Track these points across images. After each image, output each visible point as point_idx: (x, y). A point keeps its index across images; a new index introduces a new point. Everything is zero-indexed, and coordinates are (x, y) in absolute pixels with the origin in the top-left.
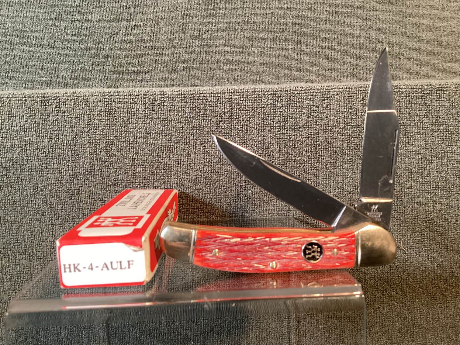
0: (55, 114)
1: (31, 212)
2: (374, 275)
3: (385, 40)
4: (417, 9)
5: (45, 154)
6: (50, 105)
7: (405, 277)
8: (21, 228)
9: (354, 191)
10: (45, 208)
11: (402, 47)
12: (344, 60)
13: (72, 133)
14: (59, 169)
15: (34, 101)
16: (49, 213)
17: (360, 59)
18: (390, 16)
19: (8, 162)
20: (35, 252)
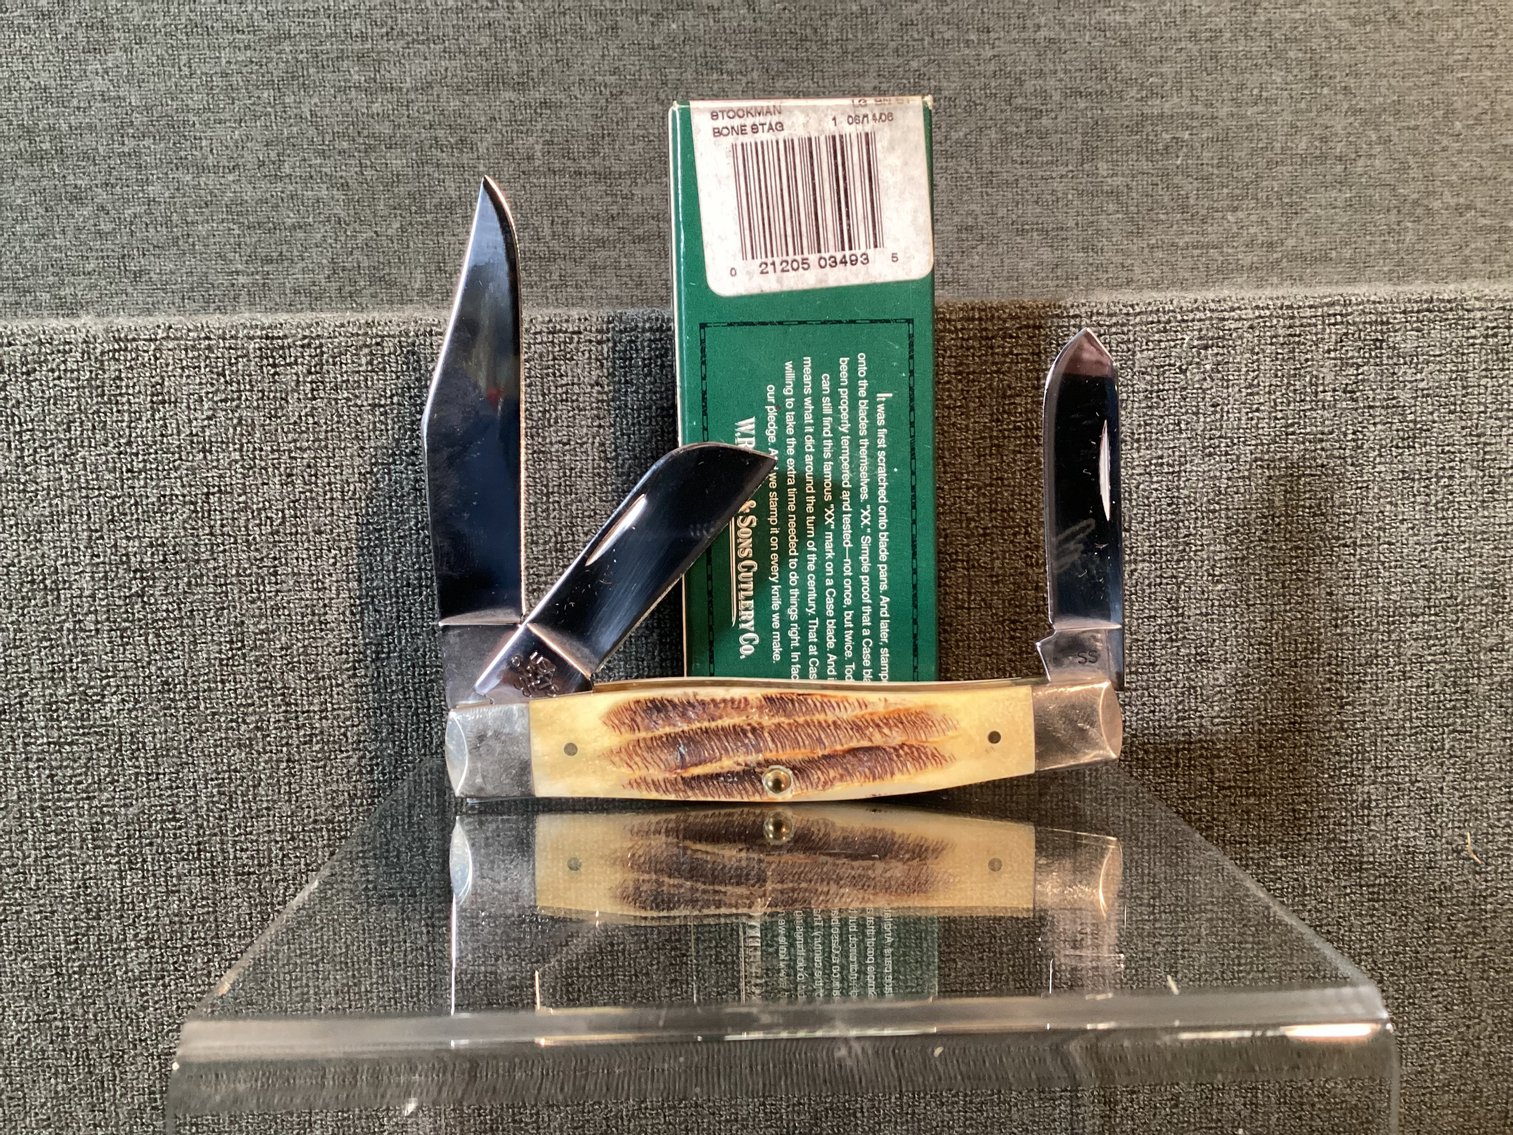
0: (306, 394)
1: (222, 719)
2: (1372, 947)
3: (1378, 149)
4: (1488, 42)
5: (271, 525)
6: (290, 364)
7: (1477, 954)
8: (186, 770)
9: (1306, 657)
10: (266, 704)
11: (1437, 169)
12: (1240, 214)
13: (359, 456)
14: (315, 578)
15: (236, 349)
16: (279, 721)
17: (1292, 211)
18: (1396, 67)
19: (149, 553)
20: (231, 851)
